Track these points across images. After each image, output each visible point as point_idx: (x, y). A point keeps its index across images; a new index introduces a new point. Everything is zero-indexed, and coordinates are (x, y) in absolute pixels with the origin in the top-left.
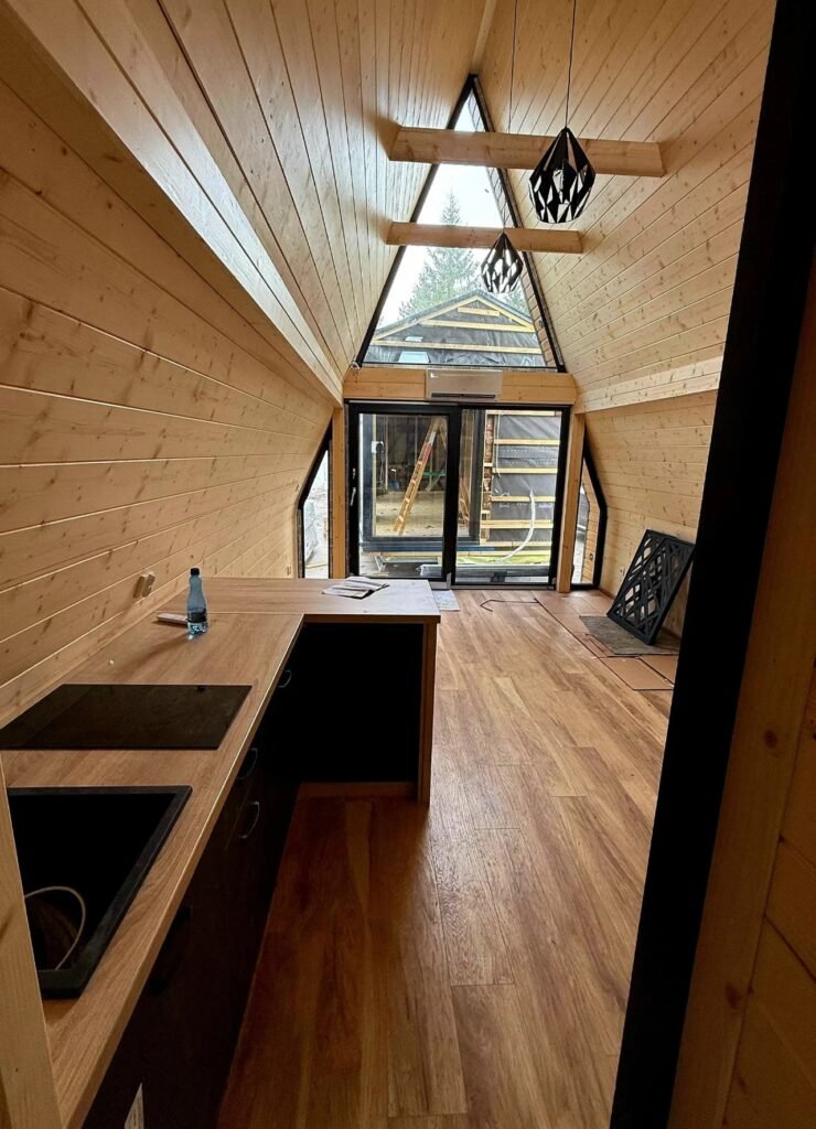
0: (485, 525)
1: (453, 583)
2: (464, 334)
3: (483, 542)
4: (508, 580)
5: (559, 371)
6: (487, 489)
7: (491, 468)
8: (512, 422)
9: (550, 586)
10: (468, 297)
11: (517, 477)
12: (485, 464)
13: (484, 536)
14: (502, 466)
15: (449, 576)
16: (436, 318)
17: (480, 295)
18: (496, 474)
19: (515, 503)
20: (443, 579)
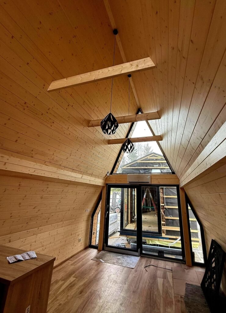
0: (164, 228)
1: (141, 253)
2: (151, 164)
3: (164, 235)
4: (165, 256)
5: (173, 174)
6: (163, 213)
7: (164, 206)
8: (169, 190)
9: (183, 262)
10: (151, 154)
11: (174, 210)
12: (161, 204)
13: (163, 232)
14: (167, 205)
15: (139, 250)
16: (141, 161)
17: (154, 154)
18: (166, 208)
19: (175, 220)
20: (137, 251)
